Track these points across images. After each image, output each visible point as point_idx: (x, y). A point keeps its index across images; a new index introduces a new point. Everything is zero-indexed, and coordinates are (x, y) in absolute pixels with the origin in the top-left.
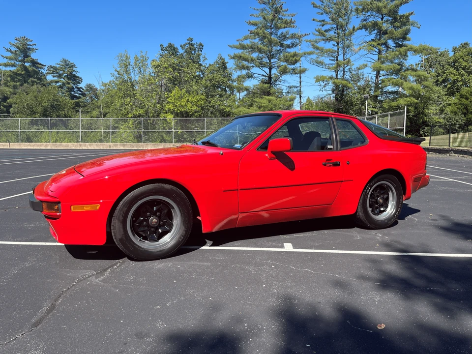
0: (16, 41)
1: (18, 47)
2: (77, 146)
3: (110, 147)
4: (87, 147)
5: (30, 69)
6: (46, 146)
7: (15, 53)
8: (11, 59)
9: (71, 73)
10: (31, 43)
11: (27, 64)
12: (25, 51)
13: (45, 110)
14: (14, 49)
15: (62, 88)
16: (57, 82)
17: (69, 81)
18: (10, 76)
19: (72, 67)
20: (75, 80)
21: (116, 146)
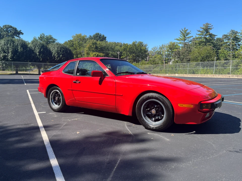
0: (203, 26)
1: (203, 29)
2: (212, 76)
3: (229, 77)
4: (217, 77)
5: (208, 38)
6: (198, 76)
7: (202, 32)
8: (200, 35)
9: (235, 37)
10: (210, 26)
11: (207, 37)
12: (207, 30)
13: (203, 58)
14: (201, 30)
15: (230, 45)
16: (227, 43)
17: (234, 41)
18: (198, 43)
19: (236, 33)
20: (237, 40)
21: (233, 76)
